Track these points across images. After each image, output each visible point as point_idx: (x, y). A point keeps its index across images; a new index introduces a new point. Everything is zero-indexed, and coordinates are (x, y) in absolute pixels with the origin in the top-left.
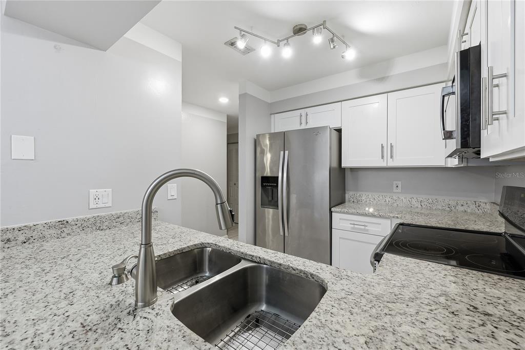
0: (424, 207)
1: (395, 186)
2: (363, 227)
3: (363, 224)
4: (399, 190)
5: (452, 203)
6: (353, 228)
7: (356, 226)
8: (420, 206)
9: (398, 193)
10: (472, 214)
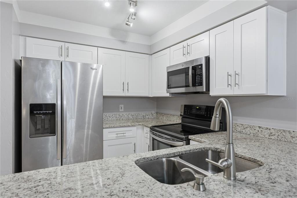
0: (134, 118)
1: (120, 108)
2: (123, 135)
3: (122, 132)
4: (123, 110)
5: (144, 115)
6: (117, 137)
7: (118, 135)
8: (132, 118)
9: (121, 112)
10: (150, 118)
